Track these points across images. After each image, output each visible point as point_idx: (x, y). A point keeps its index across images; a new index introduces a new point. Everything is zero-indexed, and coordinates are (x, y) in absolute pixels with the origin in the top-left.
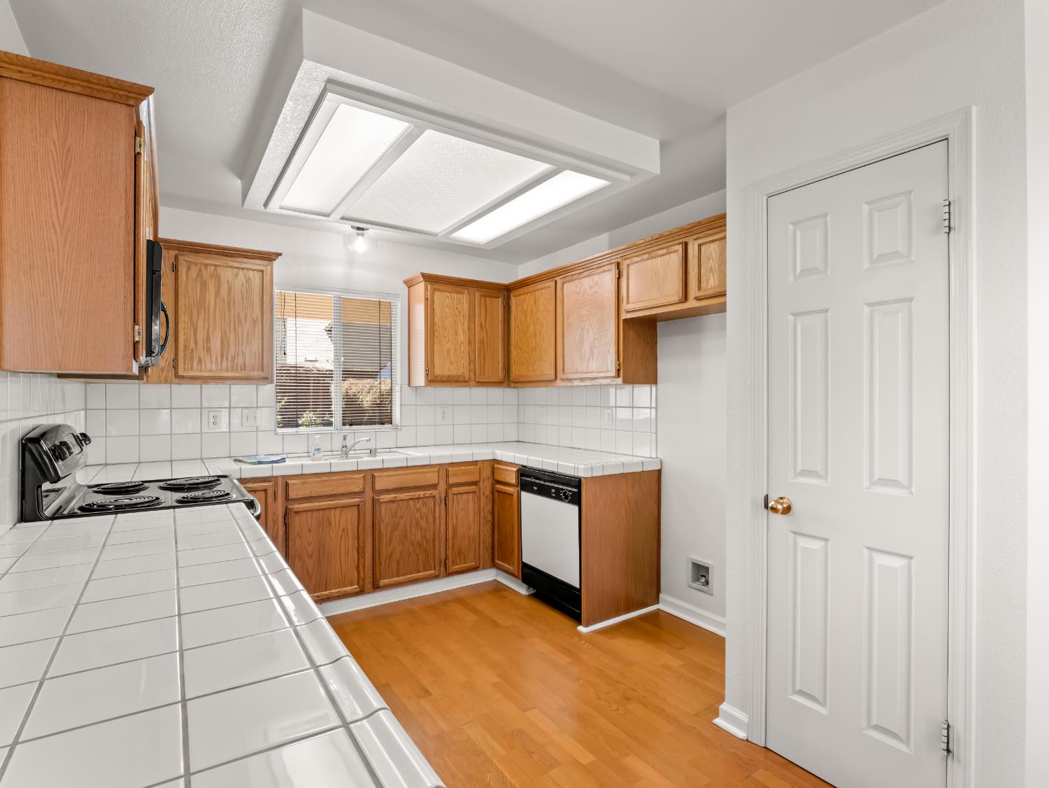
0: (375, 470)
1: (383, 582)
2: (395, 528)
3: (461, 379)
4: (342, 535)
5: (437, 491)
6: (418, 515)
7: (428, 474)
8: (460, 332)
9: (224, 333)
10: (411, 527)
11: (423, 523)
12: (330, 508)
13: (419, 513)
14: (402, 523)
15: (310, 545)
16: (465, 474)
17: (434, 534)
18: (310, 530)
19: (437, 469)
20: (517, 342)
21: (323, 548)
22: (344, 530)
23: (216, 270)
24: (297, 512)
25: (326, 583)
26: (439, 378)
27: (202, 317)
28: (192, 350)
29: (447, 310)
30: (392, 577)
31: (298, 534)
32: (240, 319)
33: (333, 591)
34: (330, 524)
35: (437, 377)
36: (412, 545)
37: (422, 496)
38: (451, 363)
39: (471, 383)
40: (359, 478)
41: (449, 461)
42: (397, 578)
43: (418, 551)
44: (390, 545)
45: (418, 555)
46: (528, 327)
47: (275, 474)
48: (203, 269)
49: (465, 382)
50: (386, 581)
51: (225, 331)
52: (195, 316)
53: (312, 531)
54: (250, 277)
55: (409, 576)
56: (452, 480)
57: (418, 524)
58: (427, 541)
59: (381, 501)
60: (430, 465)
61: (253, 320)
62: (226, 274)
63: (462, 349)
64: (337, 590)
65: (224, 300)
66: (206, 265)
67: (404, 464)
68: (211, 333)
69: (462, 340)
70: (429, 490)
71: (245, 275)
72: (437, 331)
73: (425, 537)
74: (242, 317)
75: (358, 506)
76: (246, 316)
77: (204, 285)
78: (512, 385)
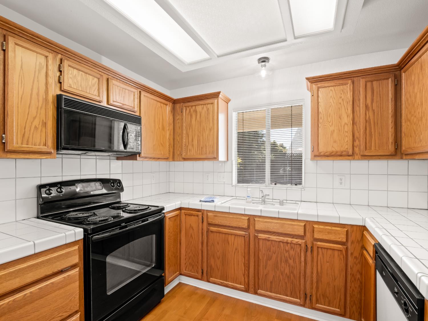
0: (256, 216)
1: (260, 291)
2: (269, 258)
3: (344, 153)
4: (235, 252)
5: (304, 241)
6: (287, 254)
7: (296, 227)
8: (344, 116)
9: (198, 136)
10: (281, 261)
11: (291, 262)
12: (229, 234)
13: (287, 253)
14: (274, 256)
15: (218, 251)
16: (329, 233)
17: (300, 273)
18: (218, 243)
19: (304, 224)
20: (407, 116)
21: (225, 255)
22: (236, 249)
23: (195, 108)
24: (212, 232)
25: (226, 277)
26: (322, 154)
27: (190, 130)
28: (187, 146)
29: (331, 101)
30: (267, 291)
31: (212, 243)
32: (204, 129)
33: (229, 283)
34: (228, 243)
35: (321, 153)
36: (282, 275)
37: (289, 242)
38: (335, 142)
39: (356, 157)
40: (246, 219)
41: (316, 220)
42: (270, 293)
43: (286, 280)
44: (265, 268)
45: (286, 283)
46: (415, 97)
47: (203, 208)
48: (191, 108)
49: (349, 156)
50: (263, 292)
51: (199, 136)
52: (188, 131)
53: (219, 244)
54: (209, 108)
55: (279, 295)
56: (316, 236)
57: (286, 261)
58: (294, 276)
59: (259, 237)
60: (297, 220)
61: (210, 129)
62: (199, 108)
63: (346, 129)
64: (232, 284)
65: (198, 121)
66: (192, 106)
67: (276, 216)
68: (194, 137)
69: (347, 122)
70: (296, 238)
71: (206, 107)
72: (321, 118)
73: (292, 272)
74: (205, 128)
75: (244, 236)
76: (207, 127)
77: (191, 116)
78: (404, 157)
